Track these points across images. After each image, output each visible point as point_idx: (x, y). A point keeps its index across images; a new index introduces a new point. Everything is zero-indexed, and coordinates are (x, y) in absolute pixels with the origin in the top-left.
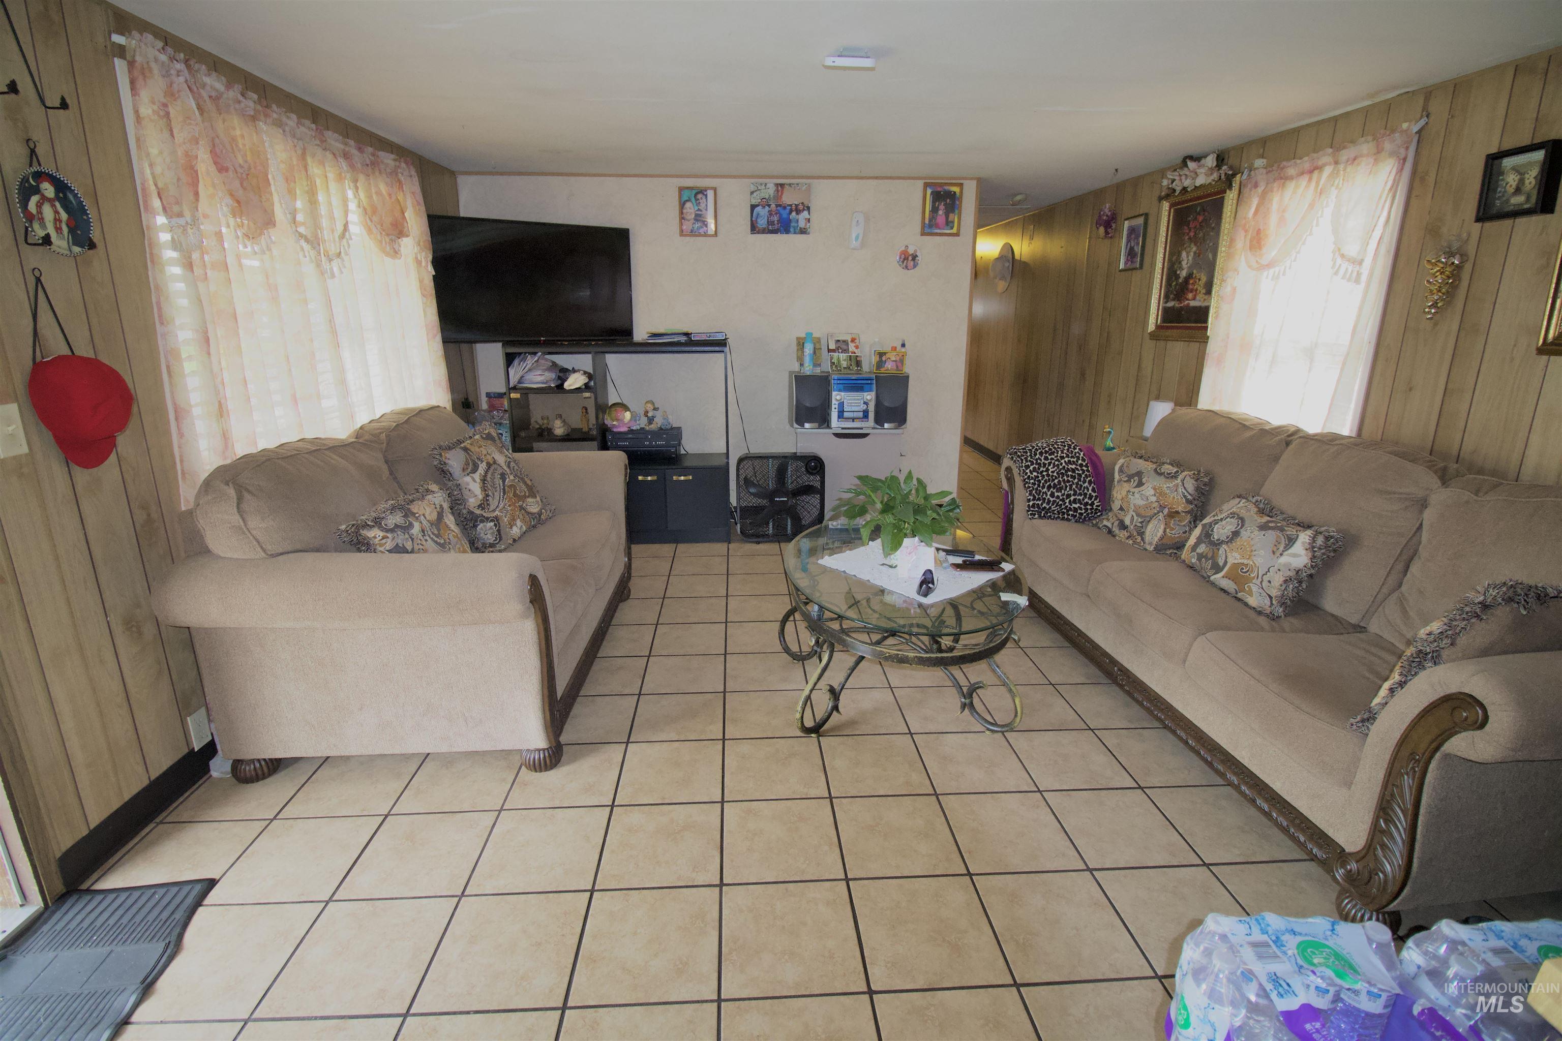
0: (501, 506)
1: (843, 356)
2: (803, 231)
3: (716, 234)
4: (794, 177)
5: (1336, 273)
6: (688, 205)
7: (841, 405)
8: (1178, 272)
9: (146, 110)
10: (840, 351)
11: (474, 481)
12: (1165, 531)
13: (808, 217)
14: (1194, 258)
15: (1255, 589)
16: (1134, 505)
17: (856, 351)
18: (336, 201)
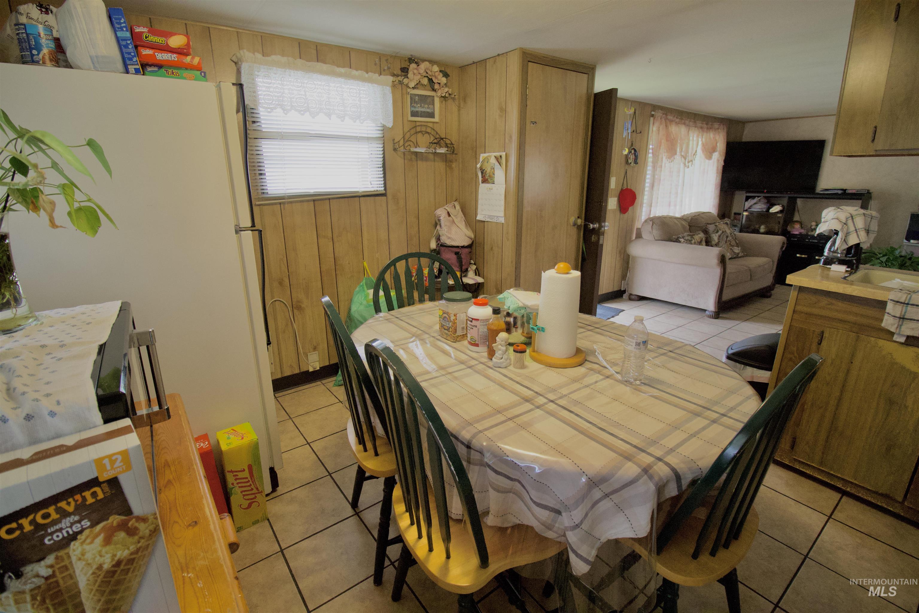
0: (723, 246)
9: (655, 129)
11: (716, 236)
18: (695, 143)
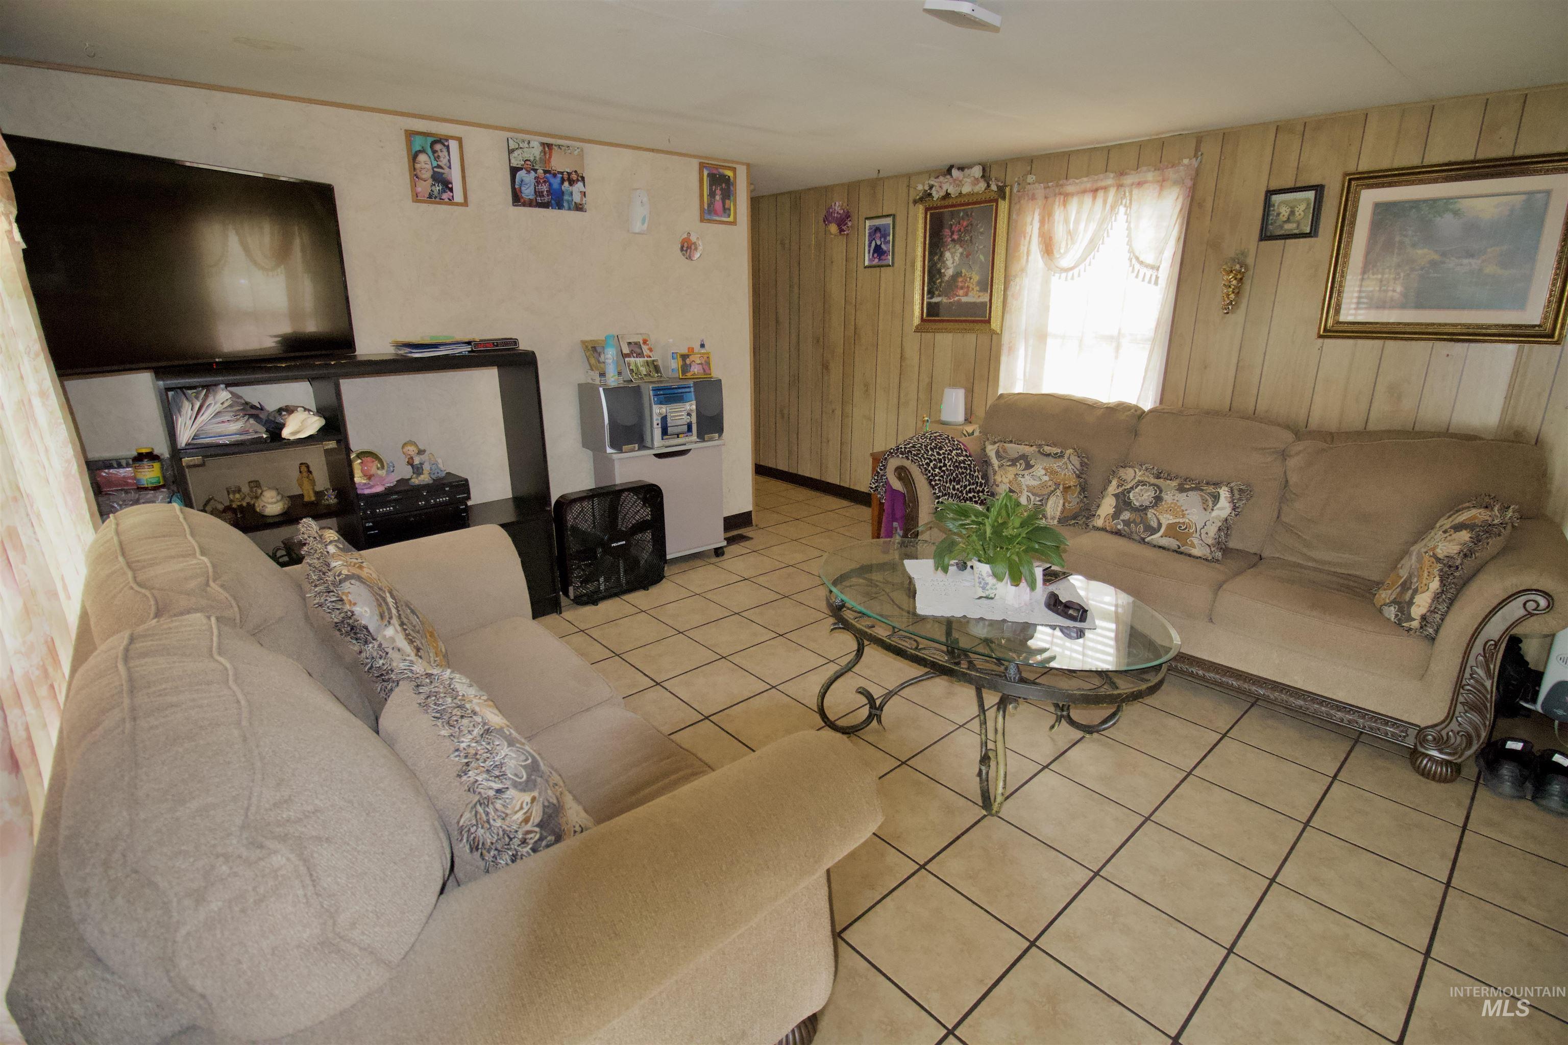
1: (640, 361)
2: (579, 208)
3: (465, 203)
4: (561, 137)
5: (1137, 277)
6: (422, 158)
7: (664, 419)
8: (943, 271)
10: (635, 355)
12: (1064, 505)
13: (583, 189)
14: (960, 259)
15: (1196, 541)
16: (1028, 486)
17: (651, 354)
